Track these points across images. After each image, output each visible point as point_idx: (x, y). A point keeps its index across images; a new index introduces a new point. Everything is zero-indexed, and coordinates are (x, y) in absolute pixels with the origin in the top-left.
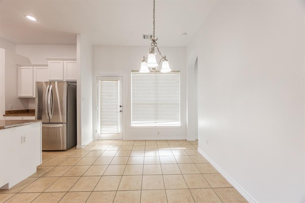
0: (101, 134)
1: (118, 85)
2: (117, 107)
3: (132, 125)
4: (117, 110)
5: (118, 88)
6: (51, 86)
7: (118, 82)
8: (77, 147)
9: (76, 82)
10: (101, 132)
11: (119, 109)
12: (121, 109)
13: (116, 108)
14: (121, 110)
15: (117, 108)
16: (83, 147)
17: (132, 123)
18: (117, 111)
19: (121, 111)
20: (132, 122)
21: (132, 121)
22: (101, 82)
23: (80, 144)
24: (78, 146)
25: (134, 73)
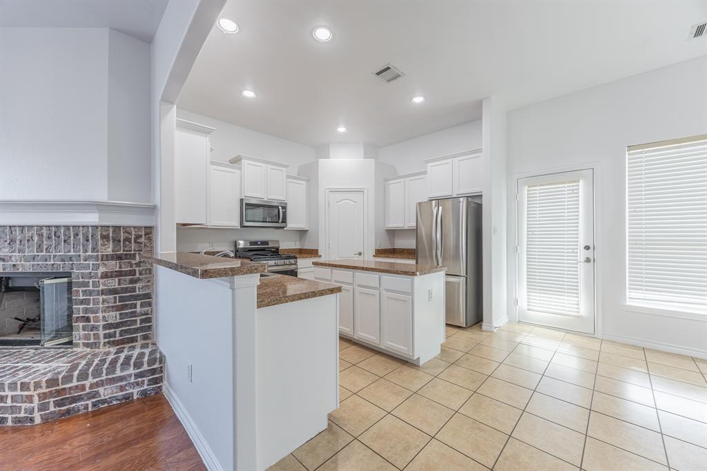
0: (529, 310)
1: (578, 193)
2: (577, 249)
3: (629, 303)
4: (577, 256)
5: (578, 200)
6: (441, 208)
7: (578, 186)
8: (483, 326)
9: (481, 196)
10: (529, 305)
11: (582, 254)
12: (589, 254)
13: (573, 252)
14: (588, 258)
15: (577, 253)
16: (495, 330)
17: (627, 296)
18: (576, 260)
19: (588, 260)
20: (627, 293)
21: (627, 291)
22: (528, 191)
23: (491, 322)
24: (485, 325)
25: (634, 154)
